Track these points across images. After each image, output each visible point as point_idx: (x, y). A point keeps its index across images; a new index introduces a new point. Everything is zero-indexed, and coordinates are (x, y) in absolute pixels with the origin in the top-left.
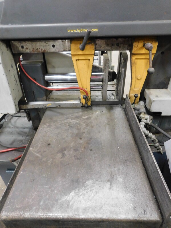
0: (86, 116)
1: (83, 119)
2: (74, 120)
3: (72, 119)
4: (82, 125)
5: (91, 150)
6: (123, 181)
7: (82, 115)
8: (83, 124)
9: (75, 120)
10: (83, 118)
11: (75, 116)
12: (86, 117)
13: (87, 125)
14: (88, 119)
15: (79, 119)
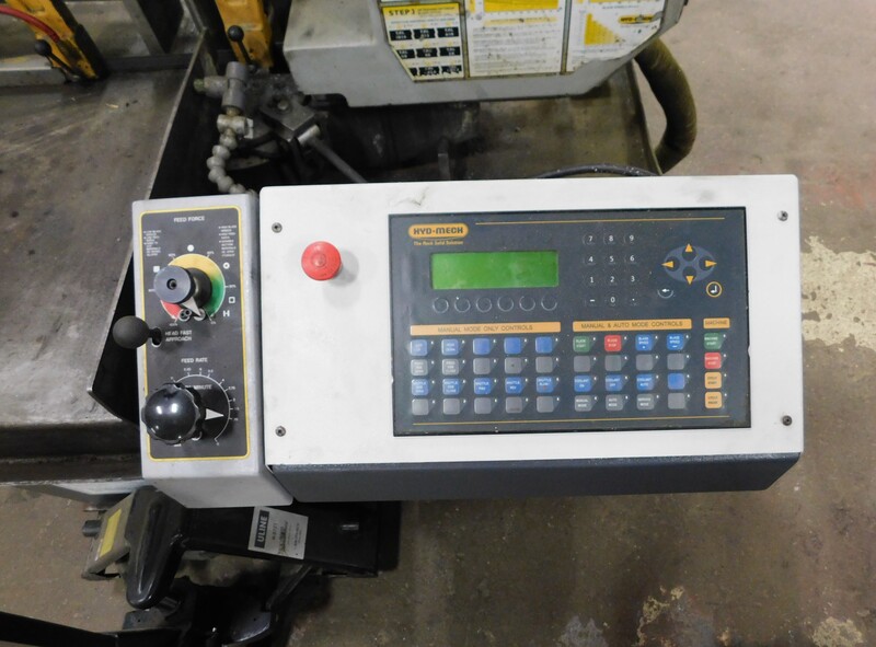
0: (70, 123)
1: (51, 137)
2: (17, 146)
3: (12, 141)
4: (39, 163)
5: (32, 252)
6: (79, 339)
7: (56, 123)
8: (42, 159)
9: (23, 145)
10: (53, 134)
11: (28, 126)
12: (63, 131)
13: (55, 163)
14: (70, 135)
15: (41, 138)
